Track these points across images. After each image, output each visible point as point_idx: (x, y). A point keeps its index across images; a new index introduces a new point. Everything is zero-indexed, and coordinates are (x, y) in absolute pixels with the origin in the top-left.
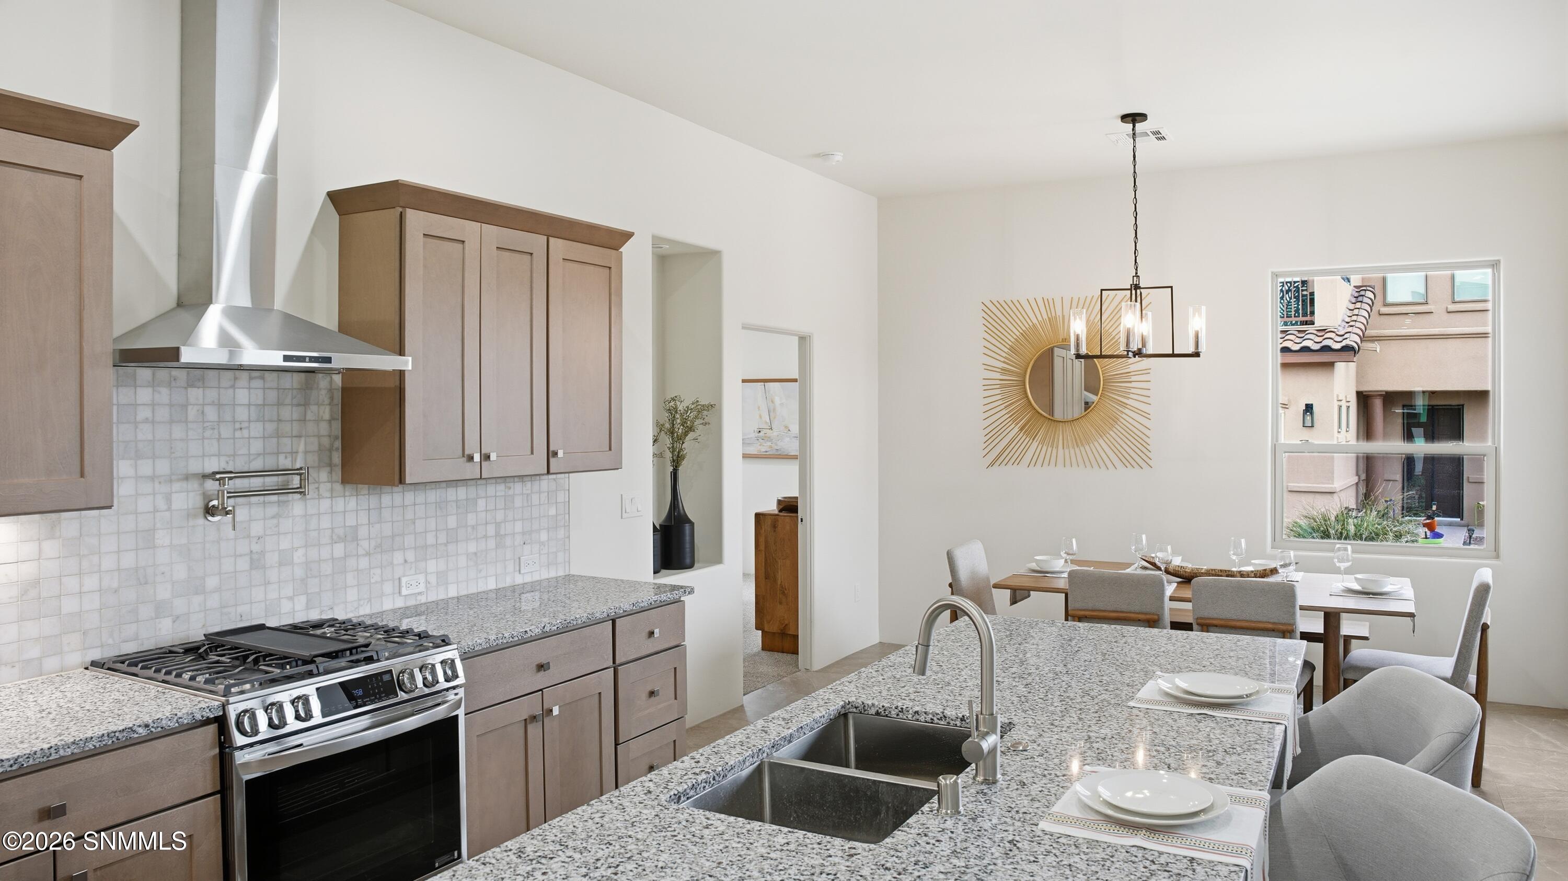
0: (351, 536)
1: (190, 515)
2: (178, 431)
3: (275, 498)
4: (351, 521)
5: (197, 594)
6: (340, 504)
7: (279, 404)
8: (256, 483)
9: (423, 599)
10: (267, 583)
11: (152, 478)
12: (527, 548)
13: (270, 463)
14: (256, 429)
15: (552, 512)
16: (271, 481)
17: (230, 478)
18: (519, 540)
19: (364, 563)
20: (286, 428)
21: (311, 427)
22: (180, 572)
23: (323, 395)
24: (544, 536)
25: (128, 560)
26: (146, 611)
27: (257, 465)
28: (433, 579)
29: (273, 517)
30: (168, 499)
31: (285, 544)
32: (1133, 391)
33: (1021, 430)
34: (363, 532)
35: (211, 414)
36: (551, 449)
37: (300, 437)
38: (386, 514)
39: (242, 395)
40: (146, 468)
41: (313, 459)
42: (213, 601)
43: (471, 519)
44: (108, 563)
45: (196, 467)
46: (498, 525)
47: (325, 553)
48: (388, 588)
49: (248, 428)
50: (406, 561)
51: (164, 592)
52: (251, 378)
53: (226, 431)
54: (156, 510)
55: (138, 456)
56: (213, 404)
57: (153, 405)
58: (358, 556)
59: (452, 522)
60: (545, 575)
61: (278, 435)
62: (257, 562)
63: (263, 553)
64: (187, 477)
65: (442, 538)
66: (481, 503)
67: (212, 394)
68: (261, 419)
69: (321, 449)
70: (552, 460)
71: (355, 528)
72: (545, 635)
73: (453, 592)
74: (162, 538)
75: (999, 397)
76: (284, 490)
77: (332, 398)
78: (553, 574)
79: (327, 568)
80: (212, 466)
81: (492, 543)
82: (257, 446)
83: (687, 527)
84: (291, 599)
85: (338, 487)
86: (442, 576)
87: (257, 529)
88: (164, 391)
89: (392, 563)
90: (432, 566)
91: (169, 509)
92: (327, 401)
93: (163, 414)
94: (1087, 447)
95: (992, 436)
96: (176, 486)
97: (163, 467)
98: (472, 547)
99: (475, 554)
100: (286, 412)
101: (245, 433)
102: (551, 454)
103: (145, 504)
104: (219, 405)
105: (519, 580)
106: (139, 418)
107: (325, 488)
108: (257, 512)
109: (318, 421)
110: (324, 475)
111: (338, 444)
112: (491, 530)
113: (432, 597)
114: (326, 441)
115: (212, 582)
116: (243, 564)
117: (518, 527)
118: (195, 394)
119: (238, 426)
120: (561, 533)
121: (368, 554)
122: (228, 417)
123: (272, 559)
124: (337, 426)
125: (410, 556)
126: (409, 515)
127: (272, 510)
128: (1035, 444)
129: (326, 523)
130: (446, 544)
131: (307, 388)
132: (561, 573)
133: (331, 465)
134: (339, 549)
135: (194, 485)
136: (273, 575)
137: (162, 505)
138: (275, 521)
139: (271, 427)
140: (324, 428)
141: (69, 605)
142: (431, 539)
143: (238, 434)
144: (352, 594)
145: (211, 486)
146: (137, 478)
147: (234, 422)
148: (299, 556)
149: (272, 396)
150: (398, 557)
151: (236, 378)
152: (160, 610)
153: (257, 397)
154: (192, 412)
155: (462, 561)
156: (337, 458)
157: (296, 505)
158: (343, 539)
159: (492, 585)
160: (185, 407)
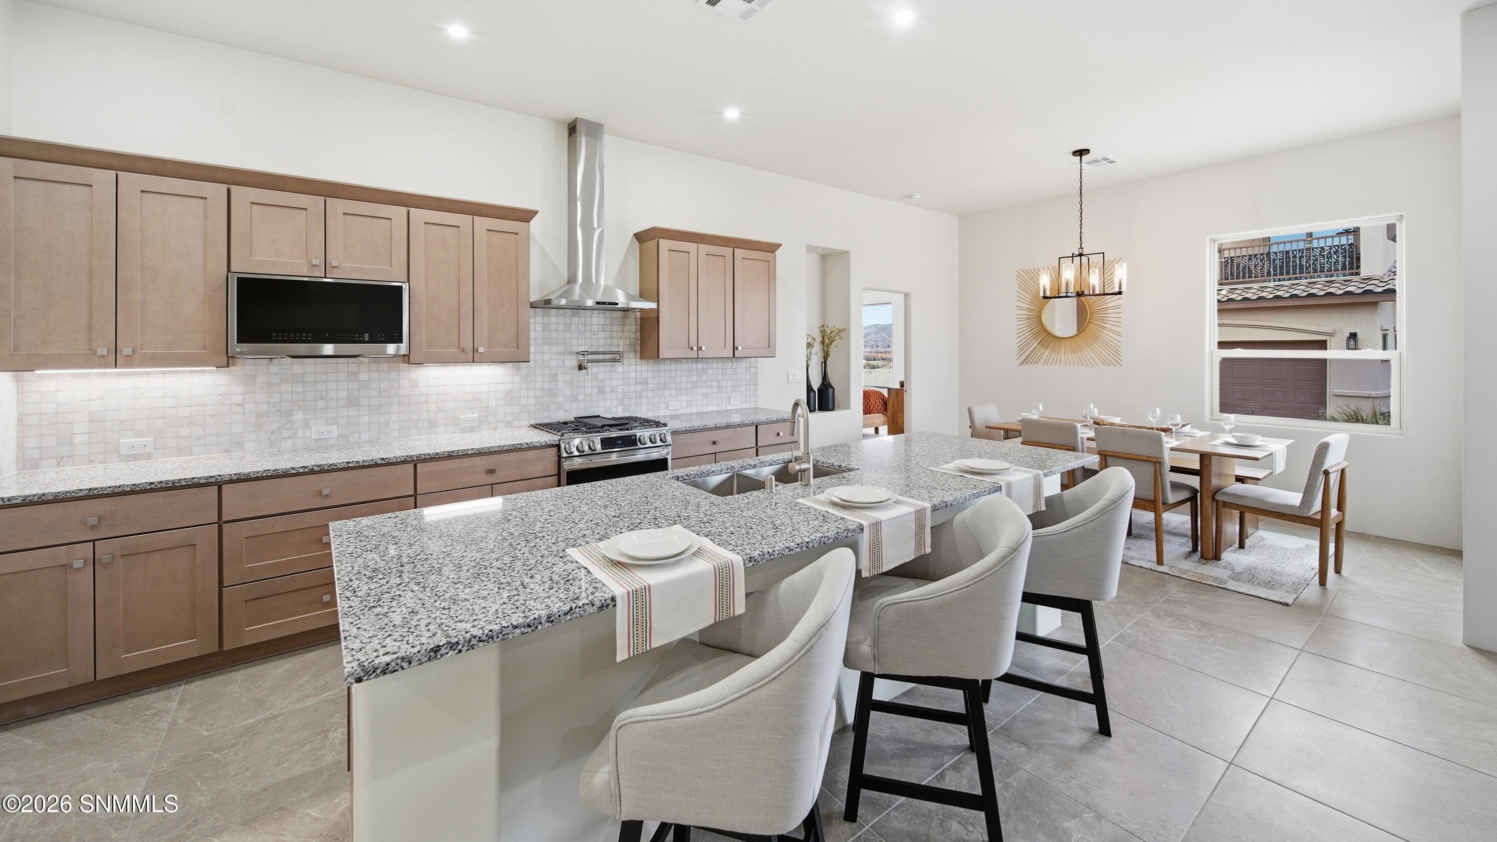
0: (644, 382)
1: (572, 369)
2: (567, 335)
3: (609, 363)
4: (645, 375)
5: (574, 401)
6: (639, 368)
7: (611, 324)
8: (601, 357)
9: (679, 412)
10: (605, 400)
11: (557, 353)
12: (734, 394)
13: (607, 349)
14: (601, 335)
15: (748, 377)
16: (608, 357)
17: (588, 354)
18: (729, 389)
19: (650, 394)
20: (615, 335)
21: (626, 334)
22: (568, 392)
23: (632, 321)
24: (743, 388)
25: (546, 386)
26: (553, 407)
27: (602, 349)
28: (685, 404)
29: (609, 372)
30: (563, 362)
31: (614, 383)
32: (1109, 319)
33: (1039, 343)
34: (650, 381)
35: (581, 328)
36: (735, 346)
37: (621, 338)
38: (662, 373)
39: (595, 320)
40: (554, 349)
41: (627, 348)
42: (582, 405)
43: (704, 378)
44: (539, 386)
45: (575, 349)
46: (718, 381)
47: (632, 388)
48: (662, 406)
49: (598, 334)
50: (671, 395)
51: (561, 400)
52: (599, 313)
53: (588, 335)
54: (558, 366)
55: (551, 344)
56: (582, 324)
57: (557, 324)
58: (648, 391)
59: (694, 379)
60: (744, 406)
61: (611, 337)
62: (601, 390)
63: (604, 387)
64: (571, 353)
65: (690, 386)
66: (710, 371)
67: (582, 320)
68: (604, 330)
69: (631, 344)
70: (736, 351)
71: (647, 379)
72: (717, 428)
73: (694, 410)
74: (561, 377)
75: (1026, 325)
76: (614, 360)
77: (636, 322)
78: (748, 406)
79: (633, 395)
80: (582, 349)
81: (715, 390)
82: (602, 342)
83: (830, 390)
84: (616, 407)
85: (639, 361)
86: (689, 403)
87: (601, 376)
88: (562, 318)
89: (664, 395)
90: (684, 398)
91: (564, 366)
92: (634, 323)
93: (561, 327)
94: (1080, 354)
95: (1022, 348)
96: (567, 357)
97: (561, 349)
98: (705, 391)
99: (706, 394)
100: (615, 328)
101: (596, 336)
102: (735, 348)
103: (554, 364)
104: (585, 324)
105: (729, 408)
106: (551, 329)
107: (633, 361)
108: (602, 369)
109: (630, 332)
110: (632, 355)
111: (639, 342)
112: (715, 384)
113: (684, 412)
114: (633, 341)
115: (581, 397)
116: (595, 390)
117: (729, 383)
118: (575, 320)
119: (593, 333)
120: (753, 388)
121: (652, 390)
122: (589, 329)
123: (608, 389)
124: (638, 334)
125: (673, 392)
126: (673, 374)
127: (608, 369)
128: (1047, 352)
129: (633, 375)
130: (691, 389)
131: (624, 317)
132: (752, 406)
133: (635, 351)
134: (639, 388)
135: (574, 357)
136: (608, 396)
137: (560, 364)
138: (609, 374)
139: (607, 334)
140: (632, 335)
141: (523, 402)
142: (683, 385)
143: (593, 336)
144: (644, 407)
145: (581, 357)
146: (551, 353)
147: (592, 331)
148: (620, 389)
149: (608, 321)
150: (667, 393)
151: (592, 313)
152: (559, 406)
153: (602, 321)
154: (574, 327)
155: (700, 397)
156: (638, 348)
157: (619, 367)
158: (641, 383)
159: (715, 409)
160: (570, 325)
